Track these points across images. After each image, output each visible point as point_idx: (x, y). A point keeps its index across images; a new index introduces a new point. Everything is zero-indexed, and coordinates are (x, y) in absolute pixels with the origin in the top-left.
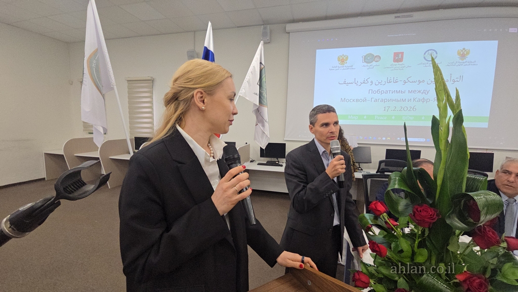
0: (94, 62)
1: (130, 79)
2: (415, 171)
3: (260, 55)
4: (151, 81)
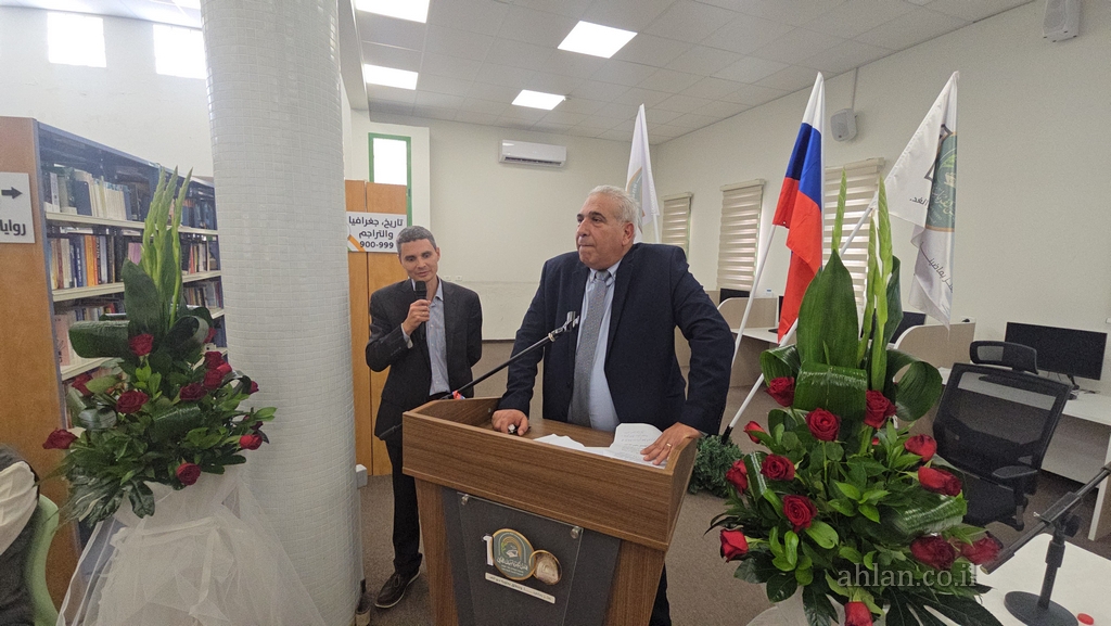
0: (635, 186)
1: (726, 188)
3: (943, 107)
4: (763, 186)
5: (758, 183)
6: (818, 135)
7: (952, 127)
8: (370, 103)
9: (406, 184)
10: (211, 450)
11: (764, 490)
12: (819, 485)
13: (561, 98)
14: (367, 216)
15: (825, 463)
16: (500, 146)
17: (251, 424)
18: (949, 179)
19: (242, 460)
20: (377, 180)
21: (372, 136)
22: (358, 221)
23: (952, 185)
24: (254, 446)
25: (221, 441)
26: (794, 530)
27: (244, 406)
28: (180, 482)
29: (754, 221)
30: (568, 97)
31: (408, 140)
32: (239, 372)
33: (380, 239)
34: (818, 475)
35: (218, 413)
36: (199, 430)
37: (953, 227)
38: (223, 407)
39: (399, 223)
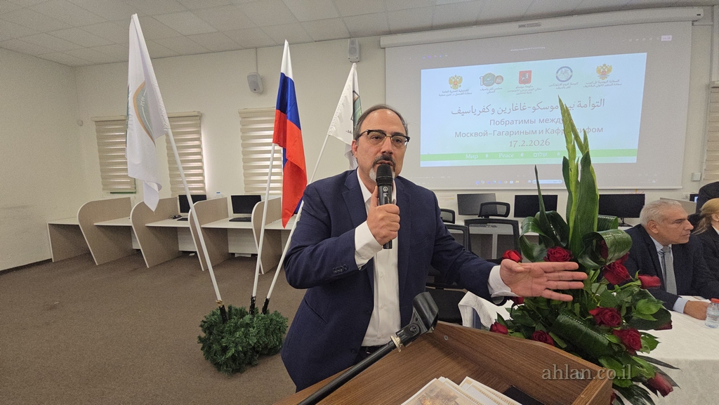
0: (143, 99)
2: (547, 215)
3: (353, 81)
4: (198, 117)
5: (196, 114)
6: (292, 83)
29: (197, 143)
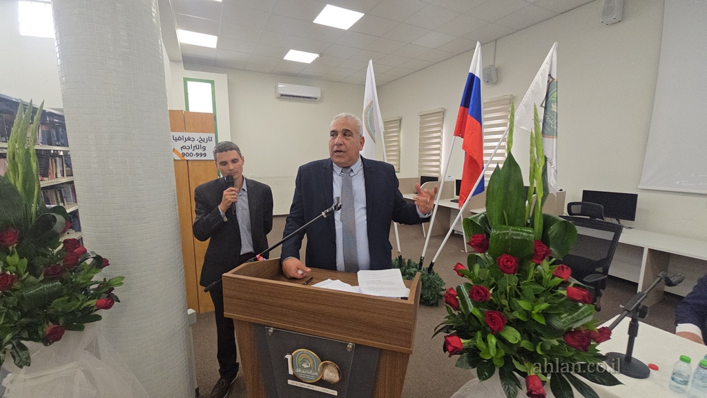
0: (369, 112)
1: (421, 114)
3: (549, 64)
4: (443, 112)
5: (440, 110)
6: (479, 80)
7: (554, 75)
8: (183, 57)
9: (212, 112)
10: (72, 313)
11: (471, 308)
12: (505, 302)
13: (317, 56)
14: (186, 135)
15: (508, 288)
16: (276, 88)
17: (104, 290)
18: (554, 107)
19: (98, 318)
20: (191, 110)
21: (186, 80)
22: (179, 139)
23: (555, 110)
24: (108, 307)
25: (80, 305)
26: (492, 333)
27: (98, 277)
28: (48, 340)
29: (439, 134)
30: (321, 55)
31: (212, 82)
32: (92, 253)
33: (196, 151)
34: (503, 296)
35: (78, 284)
36: (61, 299)
37: (557, 135)
38: (80, 280)
39: (210, 139)
